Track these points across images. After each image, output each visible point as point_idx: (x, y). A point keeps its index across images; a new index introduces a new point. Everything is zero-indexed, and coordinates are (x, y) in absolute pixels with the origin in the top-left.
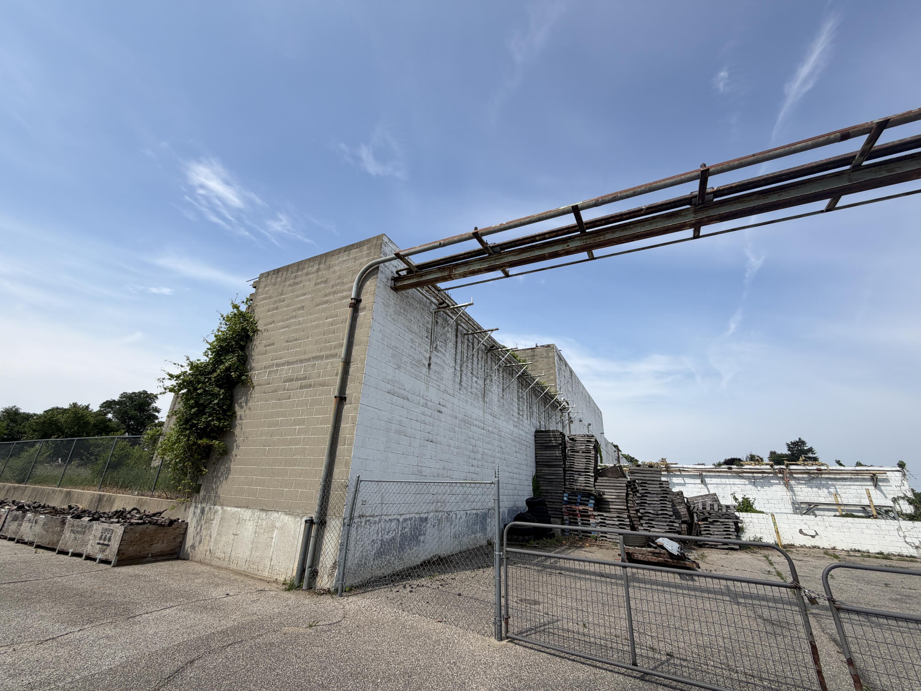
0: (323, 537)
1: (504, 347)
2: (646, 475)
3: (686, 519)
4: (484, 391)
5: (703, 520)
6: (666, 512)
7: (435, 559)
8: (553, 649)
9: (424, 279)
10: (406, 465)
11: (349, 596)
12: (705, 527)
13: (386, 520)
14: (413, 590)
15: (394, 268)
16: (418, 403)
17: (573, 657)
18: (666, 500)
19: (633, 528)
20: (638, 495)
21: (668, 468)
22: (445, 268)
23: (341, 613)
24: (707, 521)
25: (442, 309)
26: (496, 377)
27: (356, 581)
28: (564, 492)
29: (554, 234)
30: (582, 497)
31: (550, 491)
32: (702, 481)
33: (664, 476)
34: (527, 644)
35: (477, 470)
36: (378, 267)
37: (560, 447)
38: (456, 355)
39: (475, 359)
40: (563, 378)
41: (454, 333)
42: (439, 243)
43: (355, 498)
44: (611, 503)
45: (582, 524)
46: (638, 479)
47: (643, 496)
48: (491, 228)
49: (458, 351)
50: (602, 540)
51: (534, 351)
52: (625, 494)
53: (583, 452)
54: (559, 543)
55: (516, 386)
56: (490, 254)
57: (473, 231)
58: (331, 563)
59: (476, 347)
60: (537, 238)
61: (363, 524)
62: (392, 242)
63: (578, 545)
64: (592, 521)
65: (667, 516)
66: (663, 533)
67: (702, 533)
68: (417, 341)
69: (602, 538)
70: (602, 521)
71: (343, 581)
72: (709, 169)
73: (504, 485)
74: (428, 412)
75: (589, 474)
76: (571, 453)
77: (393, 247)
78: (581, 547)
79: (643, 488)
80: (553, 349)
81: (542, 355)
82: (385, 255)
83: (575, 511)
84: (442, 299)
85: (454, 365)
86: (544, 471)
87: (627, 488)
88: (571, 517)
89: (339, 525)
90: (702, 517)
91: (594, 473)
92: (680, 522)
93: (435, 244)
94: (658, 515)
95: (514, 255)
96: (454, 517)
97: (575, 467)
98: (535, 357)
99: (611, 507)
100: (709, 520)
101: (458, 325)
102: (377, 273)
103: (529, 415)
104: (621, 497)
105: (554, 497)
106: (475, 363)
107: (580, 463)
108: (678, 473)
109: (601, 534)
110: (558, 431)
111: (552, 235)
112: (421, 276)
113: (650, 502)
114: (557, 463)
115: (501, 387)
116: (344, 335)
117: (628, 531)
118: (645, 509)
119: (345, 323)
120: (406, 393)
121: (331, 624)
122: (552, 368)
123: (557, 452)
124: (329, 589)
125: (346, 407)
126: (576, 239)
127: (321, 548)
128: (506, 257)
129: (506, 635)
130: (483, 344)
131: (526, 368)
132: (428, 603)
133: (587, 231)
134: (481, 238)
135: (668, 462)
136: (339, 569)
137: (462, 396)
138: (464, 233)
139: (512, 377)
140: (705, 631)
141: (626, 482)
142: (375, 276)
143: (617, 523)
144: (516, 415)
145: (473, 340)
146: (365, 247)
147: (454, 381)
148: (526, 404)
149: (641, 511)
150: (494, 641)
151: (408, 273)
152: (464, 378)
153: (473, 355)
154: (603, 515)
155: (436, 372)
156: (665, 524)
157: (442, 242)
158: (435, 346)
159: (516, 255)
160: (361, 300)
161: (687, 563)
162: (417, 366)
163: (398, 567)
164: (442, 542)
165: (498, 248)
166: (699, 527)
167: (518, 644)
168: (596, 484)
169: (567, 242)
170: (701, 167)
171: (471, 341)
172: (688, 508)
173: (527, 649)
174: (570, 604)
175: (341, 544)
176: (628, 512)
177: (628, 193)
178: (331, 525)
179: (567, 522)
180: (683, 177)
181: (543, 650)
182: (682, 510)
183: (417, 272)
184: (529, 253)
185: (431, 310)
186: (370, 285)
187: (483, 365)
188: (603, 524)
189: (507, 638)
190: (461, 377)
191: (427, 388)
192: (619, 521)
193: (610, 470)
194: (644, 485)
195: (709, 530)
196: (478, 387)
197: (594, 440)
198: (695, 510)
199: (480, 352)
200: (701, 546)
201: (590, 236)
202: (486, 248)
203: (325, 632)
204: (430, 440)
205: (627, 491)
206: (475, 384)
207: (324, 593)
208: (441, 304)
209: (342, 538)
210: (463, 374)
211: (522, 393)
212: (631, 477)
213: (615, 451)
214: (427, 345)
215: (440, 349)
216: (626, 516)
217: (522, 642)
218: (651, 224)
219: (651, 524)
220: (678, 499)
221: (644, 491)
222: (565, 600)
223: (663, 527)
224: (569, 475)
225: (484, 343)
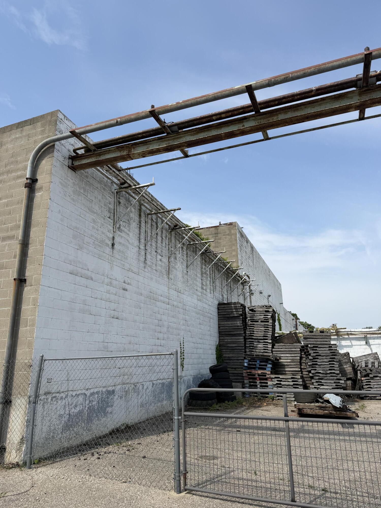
0: (8, 415)
1: (187, 226)
2: (318, 340)
3: (351, 376)
4: (169, 268)
5: (365, 376)
6: (333, 371)
7: (123, 428)
8: (226, 496)
9: (102, 158)
10: (91, 343)
11: (38, 467)
12: (367, 382)
13: (72, 396)
14: (100, 457)
15: (71, 146)
16: (103, 282)
17: (243, 500)
18: (334, 361)
19: (306, 387)
20: (310, 358)
21: (338, 333)
22: (123, 147)
23: (29, 483)
24: (368, 376)
25: (124, 189)
26: (181, 254)
27: (45, 453)
28: (245, 358)
29: (230, 114)
30: (260, 362)
31: (233, 358)
32: (366, 343)
33: (334, 339)
34: (203, 494)
35: (163, 342)
36: (54, 145)
37: (241, 317)
38: (140, 234)
39: (159, 238)
40: (244, 254)
41: (137, 213)
42: (115, 121)
43: (39, 376)
44: (286, 367)
45: (261, 386)
46: (310, 344)
47: (314, 358)
48: (167, 106)
49: (142, 231)
50: (279, 399)
51: (218, 229)
52: (299, 358)
53: (261, 322)
54: (240, 404)
55: (199, 263)
56: (168, 134)
57: (149, 109)
58: (19, 439)
59: (160, 226)
60: (214, 118)
61: (49, 400)
62: (67, 119)
63: (257, 405)
64: (270, 383)
65: (334, 375)
66: (330, 389)
67: (364, 387)
68: (99, 221)
69: (278, 398)
70: (279, 382)
71: (31, 454)
72: (371, 53)
73: (189, 354)
74: (113, 290)
75: (267, 341)
76: (251, 323)
77: (69, 124)
78: (260, 406)
79: (314, 351)
80: (236, 226)
81: (225, 232)
82: (61, 132)
83: (255, 375)
84: (123, 179)
85: (138, 244)
86: (226, 340)
87: (301, 352)
88: (251, 380)
89: (25, 403)
90: (364, 373)
91: (271, 340)
92: (345, 379)
93: (112, 122)
94: (327, 374)
95: (191, 135)
96: (141, 388)
97: (254, 335)
98: (219, 235)
99: (286, 369)
100: (371, 376)
101: (141, 205)
102: (53, 151)
103: (212, 289)
104: (295, 361)
105: (236, 364)
106: (159, 241)
107: (259, 331)
108: (347, 337)
109: (277, 395)
110: (238, 303)
111: (228, 115)
112: (100, 155)
113: (320, 364)
114: (238, 332)
115: (185, 264)
116: (20, 216)
117: (301, 390)
118: (316, 370)
119: (22, 203)
120: (89, 273)
121: (19, 494)
122: (234, 245)
123: (238, 322)
124: (17, 463)
125: (27, 289)
126: (251, 118)
127: (8, 426)
128: (184, 136)
129: (184, 488)
130: (167, 224)
131: (209, 246)
132: (114, 467)
133: (261, 111)
134: (158, 117)
135: (338, 327)
136: (27, 444)
137: (147, 274)
138: (140, 111)
139: (196, 254)
140: (357, 469)
141: (300, 347)
142: (51, 155)
143: (292, 383)
144: (200, 289)
145: (157, 219)
146: (39, 124)
147: (139, 260)
148: (209, 278)
149: (312, 372)
150: (174, 494)
151: (86, 151)
152: (149, 256)
153: (157, 234)
154: (279, 378)
155: (120, 251)
156: (332, 382)
157: (119, 120)
158: (118, 226)
159: (194, 135)
160: (37, 180)
161: (348, 413)
162: (100, 246)
163: (87, 437)
164: (130, 412)
165: (176, 127)
166: (362, 382)
167: (195, 495)
168: (273, 350)
169: (243, 122)
170: (365, 50)
171: (155, 221)
172: (353, 366)
173: (203, 498)
174: (244, 456)
175: (28, 421)
176: (302, 373)
177: (299, 74)
178: (17, 404)
179: (247, 385)
180: (349, 60)
181: (217, 497)
182: (348, 369)
183: (95, 150)
184: (206, 133)
185: (113, 190)
186: (45, 164)
187: (167, 243)
188: (279, 386)
189: (186, 490)
190: (145, 256)
191: (112, 268)
192: (293, 381)
193: (286, 336)
194: (315, 348)
195: (370, 385)
196: (163, 264)
197: (272, 310)
198: (359, 368)
199: (164, 231)
200: (362, 398)
201: (264, 116)
202: (164, 127)
203: (13, 501)
204: (115, 317)
205: (301, 355)
206: (160, 262)
207: (12, 467)
208: (122, 184)
209: (29, 415)
210: (148, 253)
211: (205, 269)
212: (304, 342)
213: (293, 320)
214: (110, 225)
215: (123, 229)
216: (299, 377)
217: (199, 493)
218: (320, 105)
219: (321, 382)
220: (345, 359)
221: (315, 354)
222: (240, 453)
223: (330, 384)
224: (249, 343)
225: (168, 222)
